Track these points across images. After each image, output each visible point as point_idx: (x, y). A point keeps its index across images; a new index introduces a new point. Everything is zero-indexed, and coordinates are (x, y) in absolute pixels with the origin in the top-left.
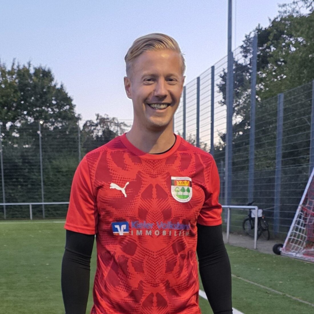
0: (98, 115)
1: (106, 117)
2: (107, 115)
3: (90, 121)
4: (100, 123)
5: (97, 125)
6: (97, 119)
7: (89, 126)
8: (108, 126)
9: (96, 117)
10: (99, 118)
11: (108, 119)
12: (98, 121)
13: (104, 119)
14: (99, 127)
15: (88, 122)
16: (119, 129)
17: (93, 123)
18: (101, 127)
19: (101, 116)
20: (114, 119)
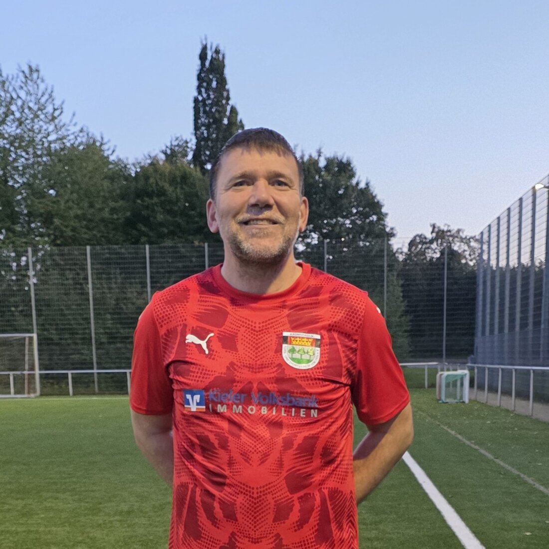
0: (434, 226)
1: (445, 229)
2: (449, 226)
3: (420, 236)
4: (436, 239)
5: (431, 242)
6: (432, 232)
7: (419, 243)
8: (450, 243)
9: (431, 229)
10: (436, 230)
11: (450, 231)
12: (434, 235)
13: (443, 231)
14: (434, 246)
15: (418, 238)
16: (466, 248)
17: (425, 238)
18: (437, 245)
19: (439, 227)
20: (459, 231)
